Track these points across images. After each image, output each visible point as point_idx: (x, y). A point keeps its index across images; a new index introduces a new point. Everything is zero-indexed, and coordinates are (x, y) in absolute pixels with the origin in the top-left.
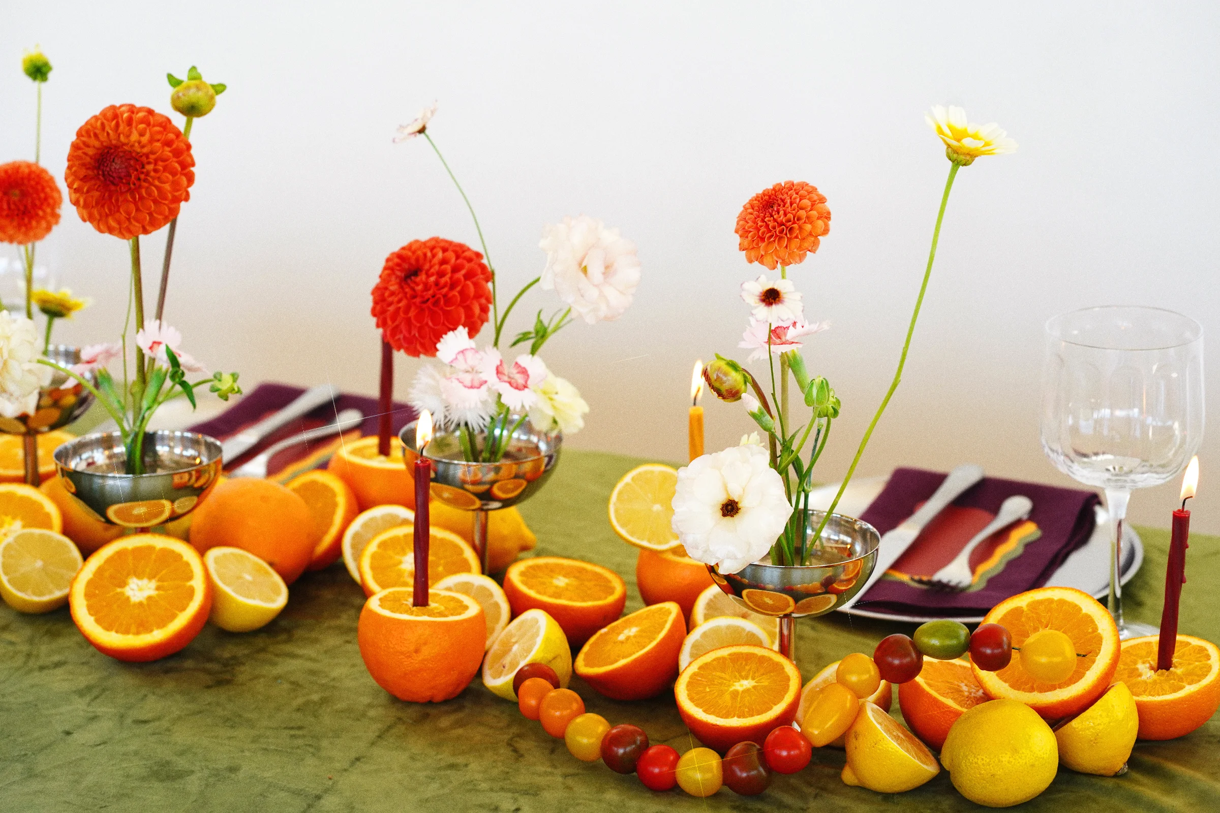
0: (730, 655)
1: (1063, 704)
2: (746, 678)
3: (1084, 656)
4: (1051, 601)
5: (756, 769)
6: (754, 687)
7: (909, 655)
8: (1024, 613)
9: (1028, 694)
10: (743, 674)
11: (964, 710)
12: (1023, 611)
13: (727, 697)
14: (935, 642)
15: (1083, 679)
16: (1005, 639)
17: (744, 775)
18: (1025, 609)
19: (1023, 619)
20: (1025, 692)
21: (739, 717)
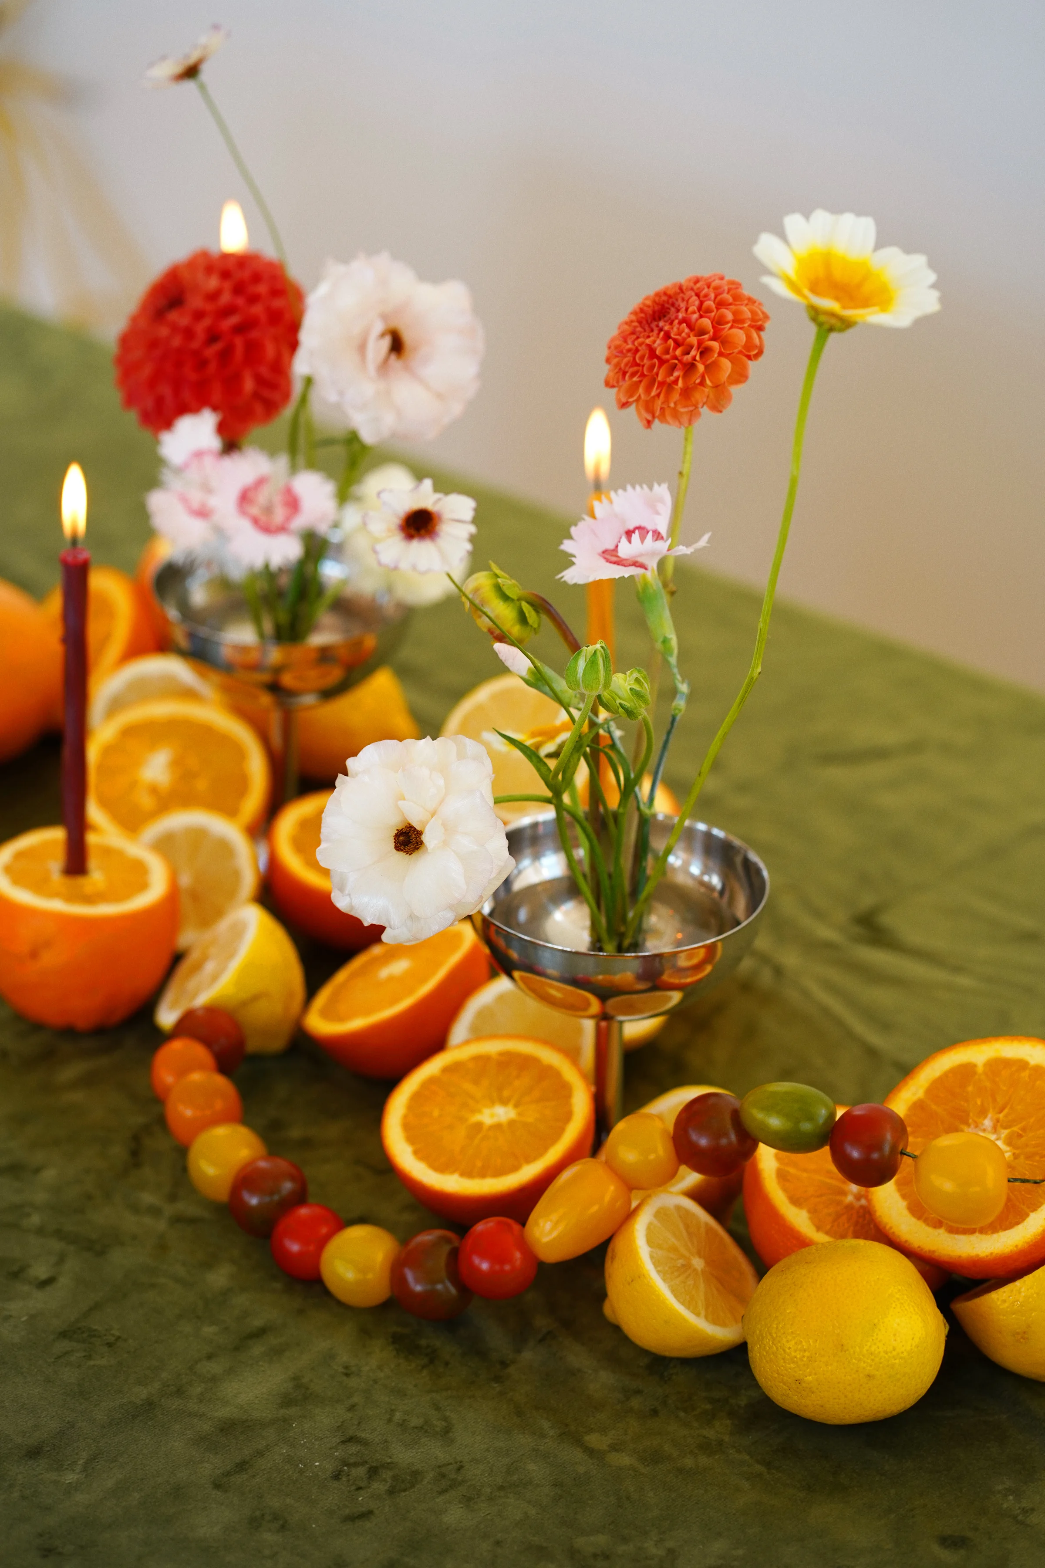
0: (501, 1054)
1: (976, 1263)
2: (504, 1102)
3: (1036, 1182)
4: (1022, 1065)
5: (442, 1282)
6: (512, 1123)
7: (726, 1135)
8: (977, 1077)
9: (929, 1230)
10: (506, 1093)
11: (820, 1237)
12: (974, 1073)
13: (461, 1132)
14: (775, 1122)
15: (1020, 1226)
16: (889, 1137)
17: (418, 1288)
18: (980, 1069)
19: (970, 1089)
20: (928, 1225)
21: (463, 1174)
